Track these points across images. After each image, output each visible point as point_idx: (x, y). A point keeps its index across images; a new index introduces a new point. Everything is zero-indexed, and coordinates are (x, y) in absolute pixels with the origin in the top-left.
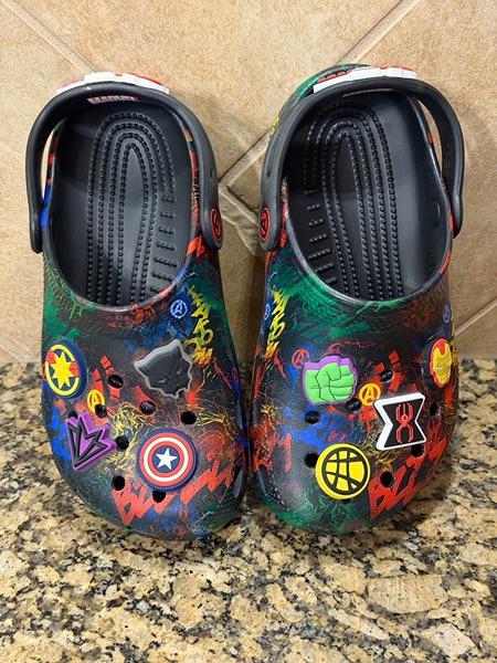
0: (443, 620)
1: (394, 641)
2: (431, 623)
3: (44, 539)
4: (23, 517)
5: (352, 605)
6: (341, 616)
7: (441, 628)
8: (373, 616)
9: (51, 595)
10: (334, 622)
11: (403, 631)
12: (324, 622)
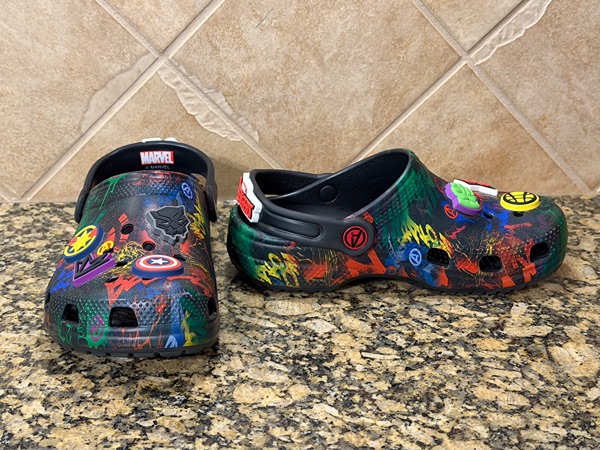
0: (316, 318)
1: (281, 327)
2: (307, 319)
3: (24, 288)
4: (8, 278)
5: (253, 313)
6: (245, 318)
7: (314, 321)
8: (267, 317)
9: (28, 314)
10: (239, 321)
11: (288, 323)
12: (232, 320)
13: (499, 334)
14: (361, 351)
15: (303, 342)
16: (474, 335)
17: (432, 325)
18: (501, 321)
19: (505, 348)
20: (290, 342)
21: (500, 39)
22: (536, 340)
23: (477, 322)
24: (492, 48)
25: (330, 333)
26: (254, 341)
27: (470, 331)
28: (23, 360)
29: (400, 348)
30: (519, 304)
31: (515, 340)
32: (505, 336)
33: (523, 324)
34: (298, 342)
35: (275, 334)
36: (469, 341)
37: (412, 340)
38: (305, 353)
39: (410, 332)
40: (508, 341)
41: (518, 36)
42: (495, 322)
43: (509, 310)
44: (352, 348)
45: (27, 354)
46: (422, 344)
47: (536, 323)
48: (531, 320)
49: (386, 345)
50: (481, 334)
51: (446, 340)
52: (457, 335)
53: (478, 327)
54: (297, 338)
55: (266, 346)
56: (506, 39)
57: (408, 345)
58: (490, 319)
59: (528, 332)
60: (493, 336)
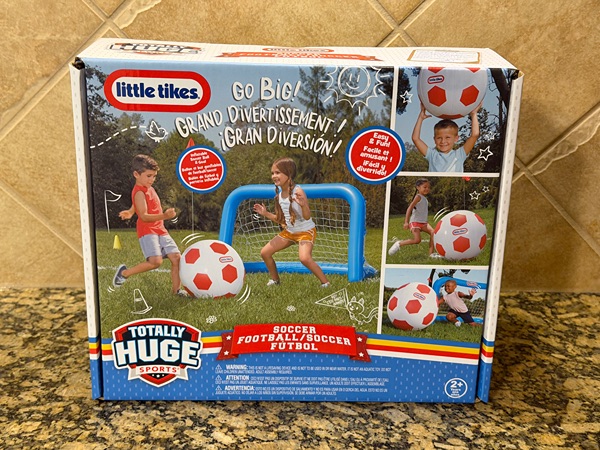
13: (556, 429)
14: (434, 441)
15: (381, 430)
16: (534, 430)
17: (495, 418)
18: (558, 417)
19: (562, 443)
20: (369, 429)
21: (555, 154)
22: (590, 437)
23: (537, 417)
24: (548, 162)
25: (405, 423)
26: (338, 428)
27: (530, 426)
28: (143, 438)
29: (468, 440)
30: (575, 401)
31: (571, 436)
32: (562, 432)
33: (578, 421)
34: (377, 431)
35: (357, 422)
36: (530, 436)
37: (479, 433)
38: (384, 441)
39: (476, 425)
40: (564, 436)
41: (571, 152)
42: (553, 418)
43: (565, 407)
44: (425, 438)
45: (146, 432)
46: (488, 437)
47: (590, 420)
48: (585, 417)
49: (456, 436)
50: (540, 429)
51: (509, 433)
52: (519, 429)
53: (537, 422)
54: (376, 427)
55: (349, 433)
56: (561, 154)
57: (475, 438)
58: (549, 415)
59: (582, 428)
60: (551, 432)
